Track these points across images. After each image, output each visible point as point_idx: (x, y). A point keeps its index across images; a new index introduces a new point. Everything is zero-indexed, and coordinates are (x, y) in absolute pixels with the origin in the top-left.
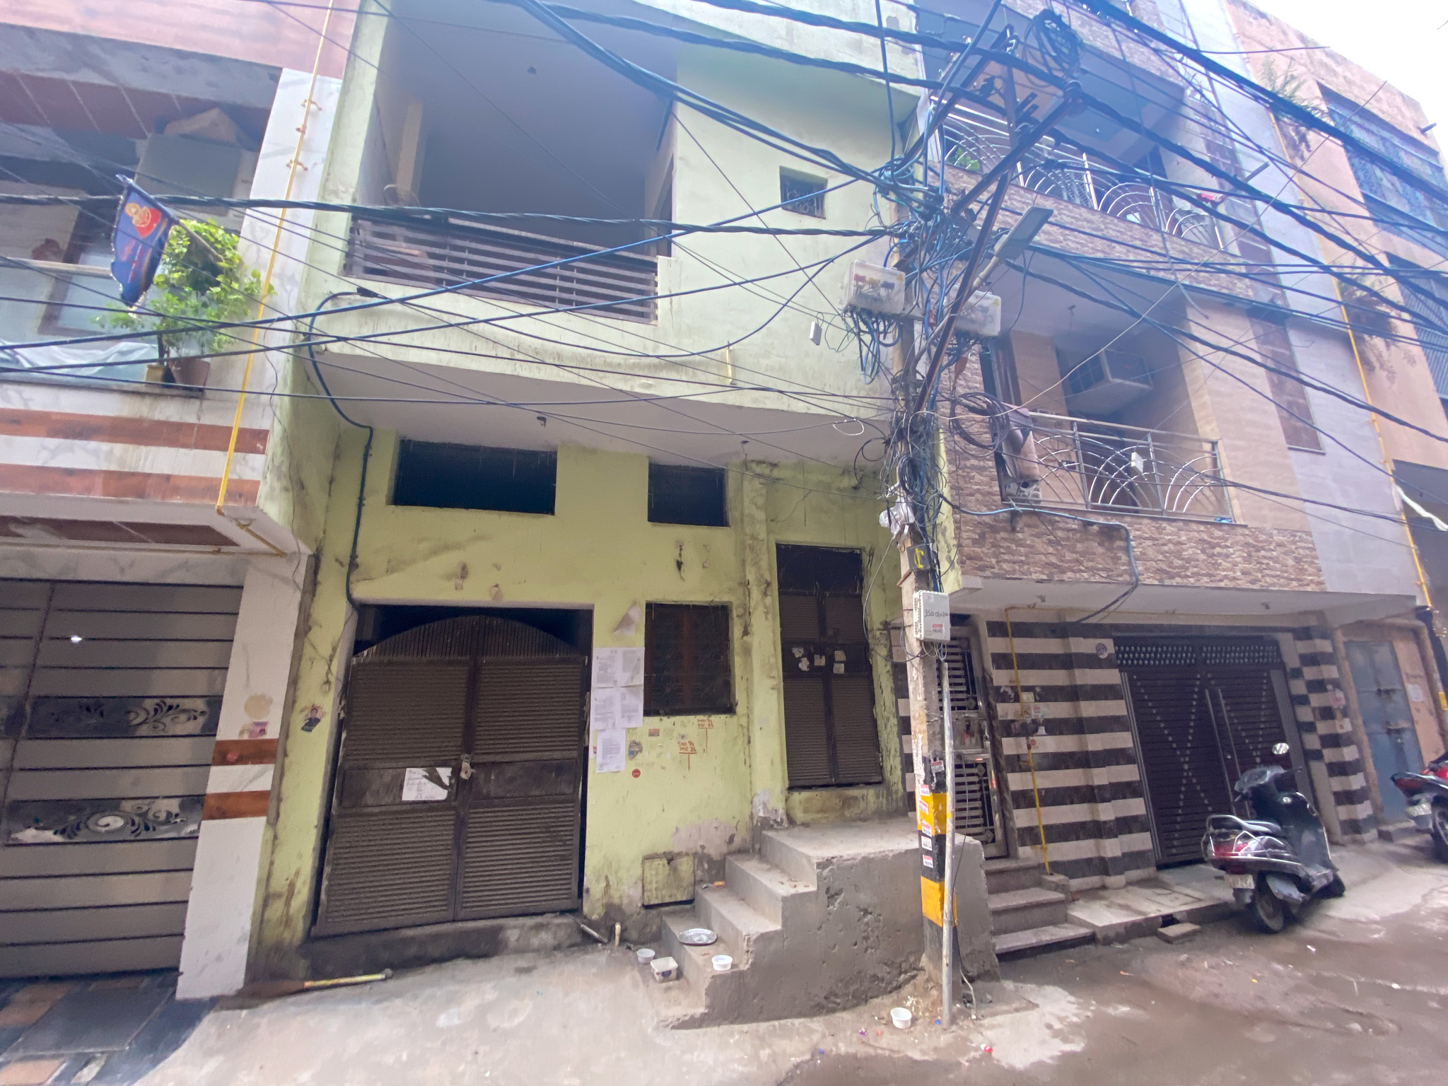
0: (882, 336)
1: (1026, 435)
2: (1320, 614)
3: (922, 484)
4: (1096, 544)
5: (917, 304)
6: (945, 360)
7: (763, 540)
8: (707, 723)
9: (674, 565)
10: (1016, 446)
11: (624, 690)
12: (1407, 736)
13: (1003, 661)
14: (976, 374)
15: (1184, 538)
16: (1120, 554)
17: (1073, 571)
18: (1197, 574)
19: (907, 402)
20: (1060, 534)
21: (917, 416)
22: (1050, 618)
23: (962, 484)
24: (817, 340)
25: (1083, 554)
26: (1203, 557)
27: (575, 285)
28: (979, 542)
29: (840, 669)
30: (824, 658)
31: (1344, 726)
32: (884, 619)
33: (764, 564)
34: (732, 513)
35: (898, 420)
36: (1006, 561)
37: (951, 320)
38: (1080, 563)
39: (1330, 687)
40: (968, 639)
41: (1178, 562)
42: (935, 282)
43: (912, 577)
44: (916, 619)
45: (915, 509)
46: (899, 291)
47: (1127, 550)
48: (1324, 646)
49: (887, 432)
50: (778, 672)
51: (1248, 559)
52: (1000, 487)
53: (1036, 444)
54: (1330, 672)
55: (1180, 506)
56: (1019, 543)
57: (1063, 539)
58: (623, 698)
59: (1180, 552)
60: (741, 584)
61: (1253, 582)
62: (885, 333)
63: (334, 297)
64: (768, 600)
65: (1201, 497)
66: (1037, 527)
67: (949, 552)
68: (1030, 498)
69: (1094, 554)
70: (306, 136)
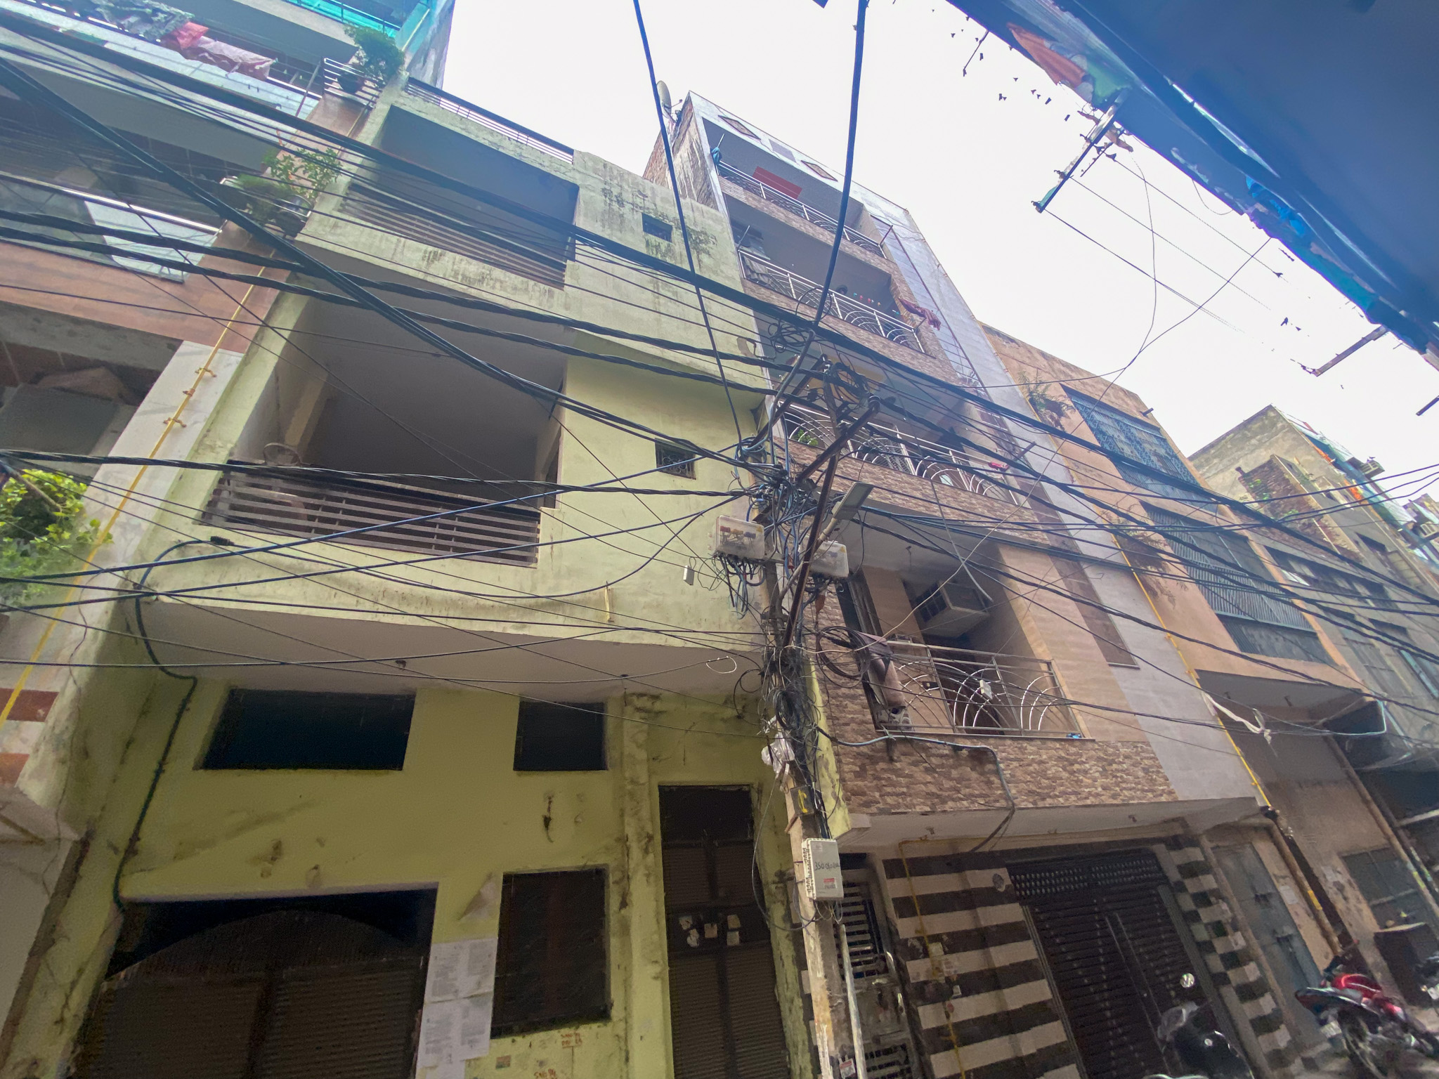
0: (748, 576)
1: (887, 663)
2: (1180, 820)
3: (799, 719)
4: (969, 769)
5: (777, 549)
6: (806, 596)
7: (643, 784)
8: (573, 1038)
9: (541, 822)
10: (881, 675)
11: (467, 1002)
12: (1296, 943)
13: (905, 906)
14: (836, 607)
15: (1044, 757)
16: (993, 778)
17: (953, 800)
18: (1063, 793)
19: (777, 637)
20: (933, 760)
21: (785, 650)
22: (945, 850)
23: (837, 714)
24: (690, 580)
25: (959, 780)
26: (1065, 775)
27: (454, 533)
28: (860, 774)
29: (734, 939)
30: (715, 926)
31: (1238, 941)
32: (778, 868)
33: (645, 813)
34: (611, 754)
35: (769, 654)
36: (889, 794)
37: (805, 566)
38: (959, 792)
39: (1213, 899)
40: (867, 884)
41: (1045, 782)
42: (789, 533)
43: (799, 823)
44: (807, 875)
45: (794, 745)
46: (760, 540)
47: (997, 772)
48: (1195, 854)
49: (762, 666)
50: (662, 953)
51: (1104, 773)
52: (872, 713)
53: (898, 671)
54: (1208, 882)
55: (1035, 724)
56: (898, 773)
57: (938, 766)
58: (466, 1014)
59: (1045, 771)
60: (618, 840)
61: (1114, 796)
62: (752, 574)
63: (181, 545)
64: (650, 858)
65: (1050, 715)
66: (911, 755)
67: (834, 787)
68: (901, 724)
69: (969, 780)
70: (192, 399)
